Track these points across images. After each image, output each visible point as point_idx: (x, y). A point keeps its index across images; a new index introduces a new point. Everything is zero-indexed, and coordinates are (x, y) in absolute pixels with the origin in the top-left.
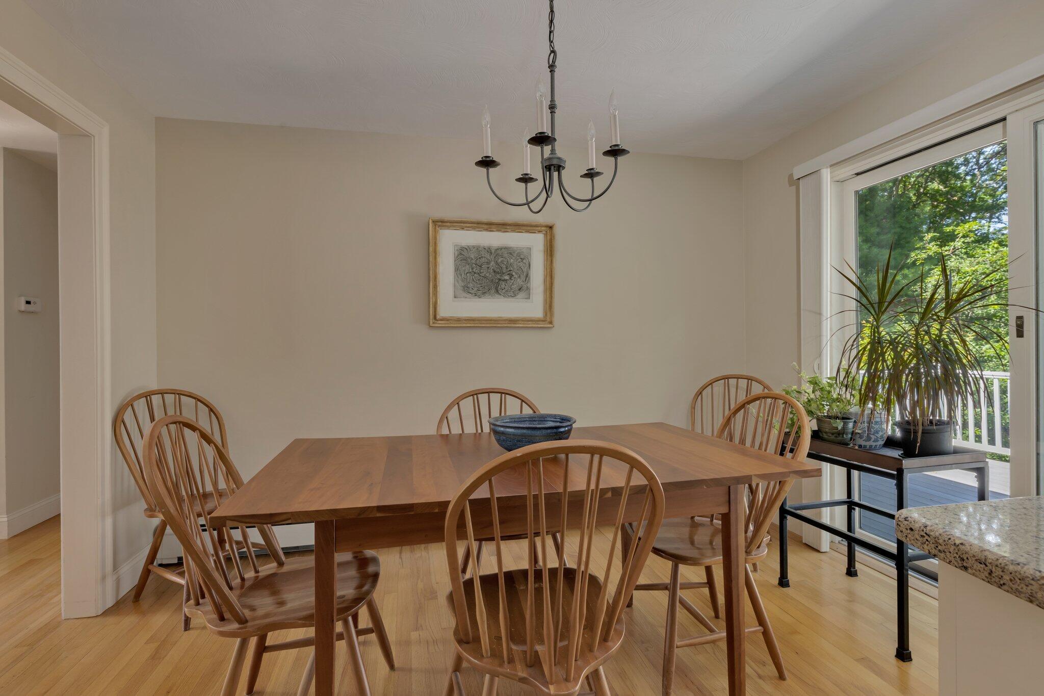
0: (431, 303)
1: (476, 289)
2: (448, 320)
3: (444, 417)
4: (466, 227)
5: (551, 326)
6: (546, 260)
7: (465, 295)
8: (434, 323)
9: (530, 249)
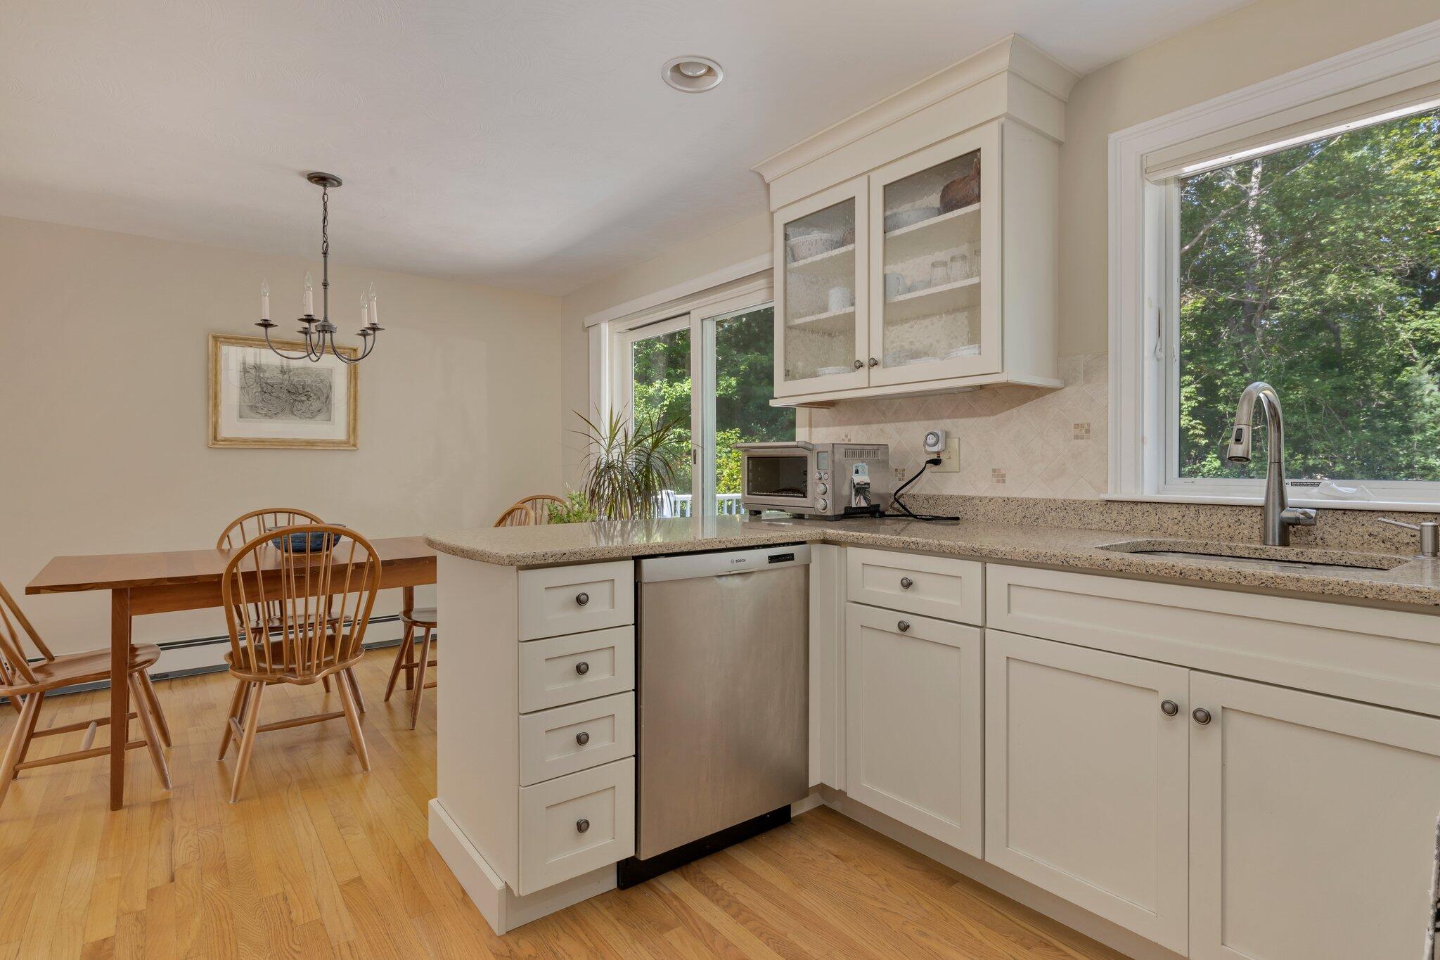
0: (211, 422)
1: (266, 409)
2: (231, 441)
3: (225, 535)
4: (255, 344)
5: (354, 448)
6: (349, 382)
7: (253, 415)
8: (214, 444)
9: (332, 370)
